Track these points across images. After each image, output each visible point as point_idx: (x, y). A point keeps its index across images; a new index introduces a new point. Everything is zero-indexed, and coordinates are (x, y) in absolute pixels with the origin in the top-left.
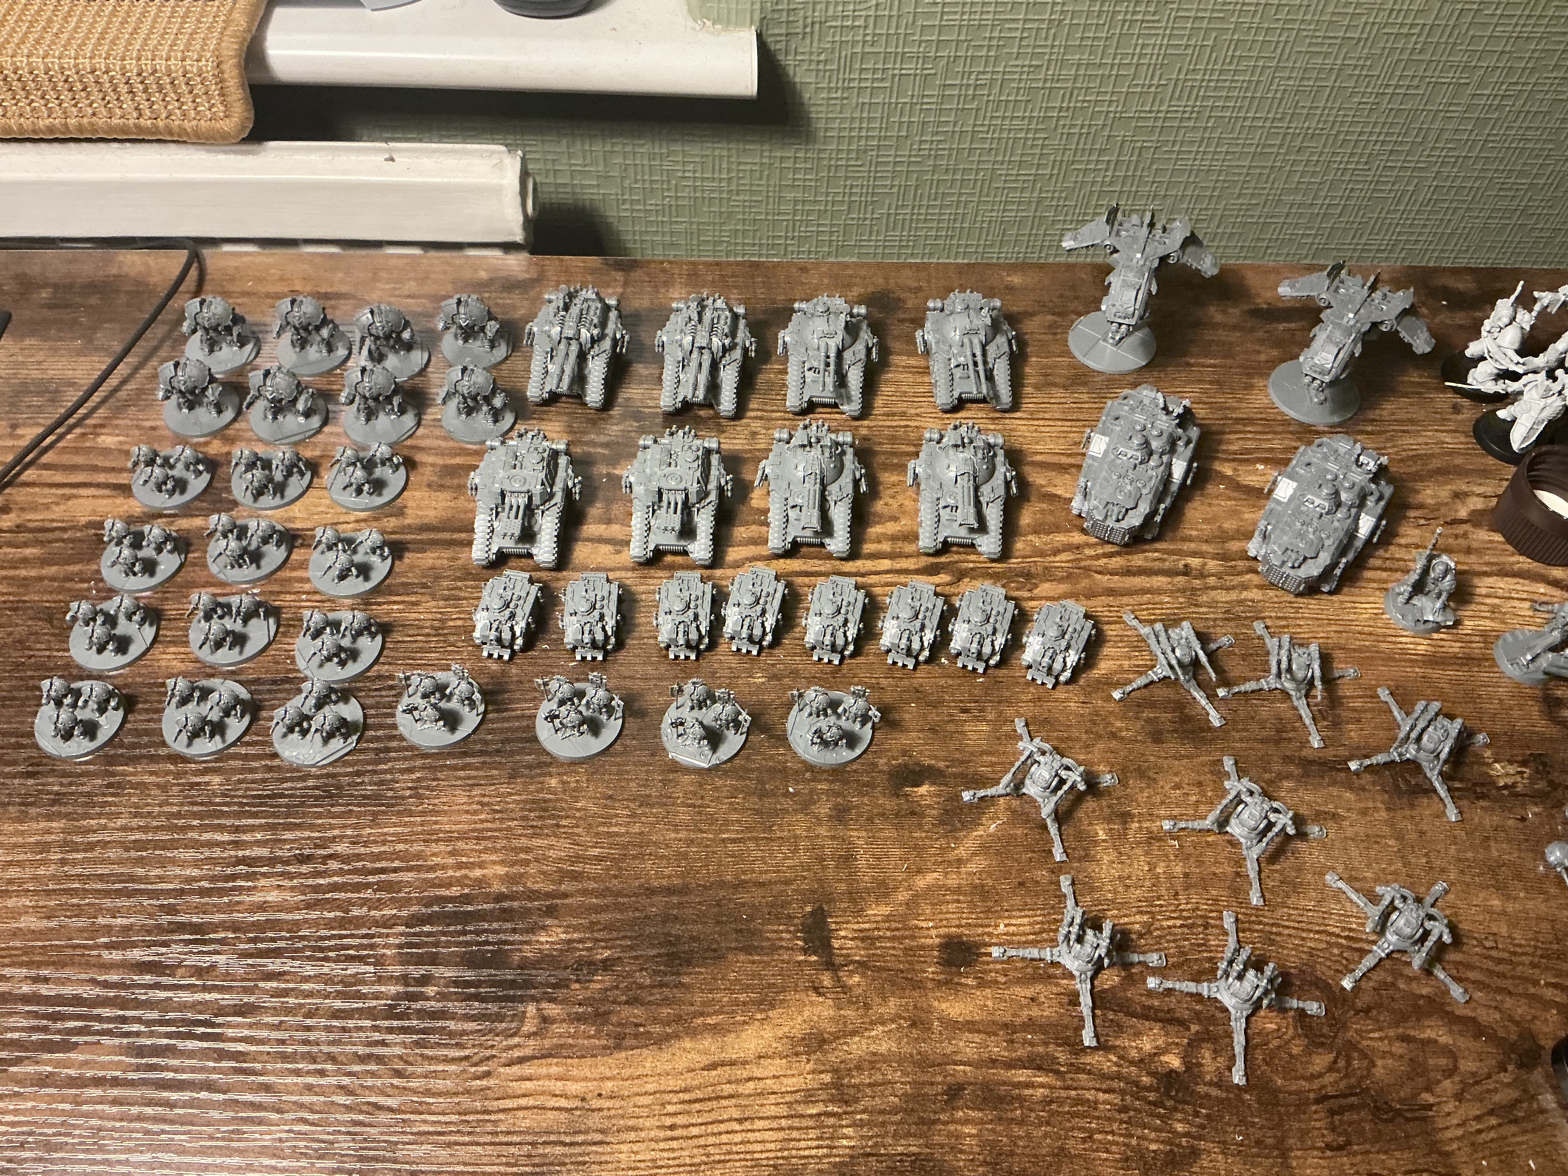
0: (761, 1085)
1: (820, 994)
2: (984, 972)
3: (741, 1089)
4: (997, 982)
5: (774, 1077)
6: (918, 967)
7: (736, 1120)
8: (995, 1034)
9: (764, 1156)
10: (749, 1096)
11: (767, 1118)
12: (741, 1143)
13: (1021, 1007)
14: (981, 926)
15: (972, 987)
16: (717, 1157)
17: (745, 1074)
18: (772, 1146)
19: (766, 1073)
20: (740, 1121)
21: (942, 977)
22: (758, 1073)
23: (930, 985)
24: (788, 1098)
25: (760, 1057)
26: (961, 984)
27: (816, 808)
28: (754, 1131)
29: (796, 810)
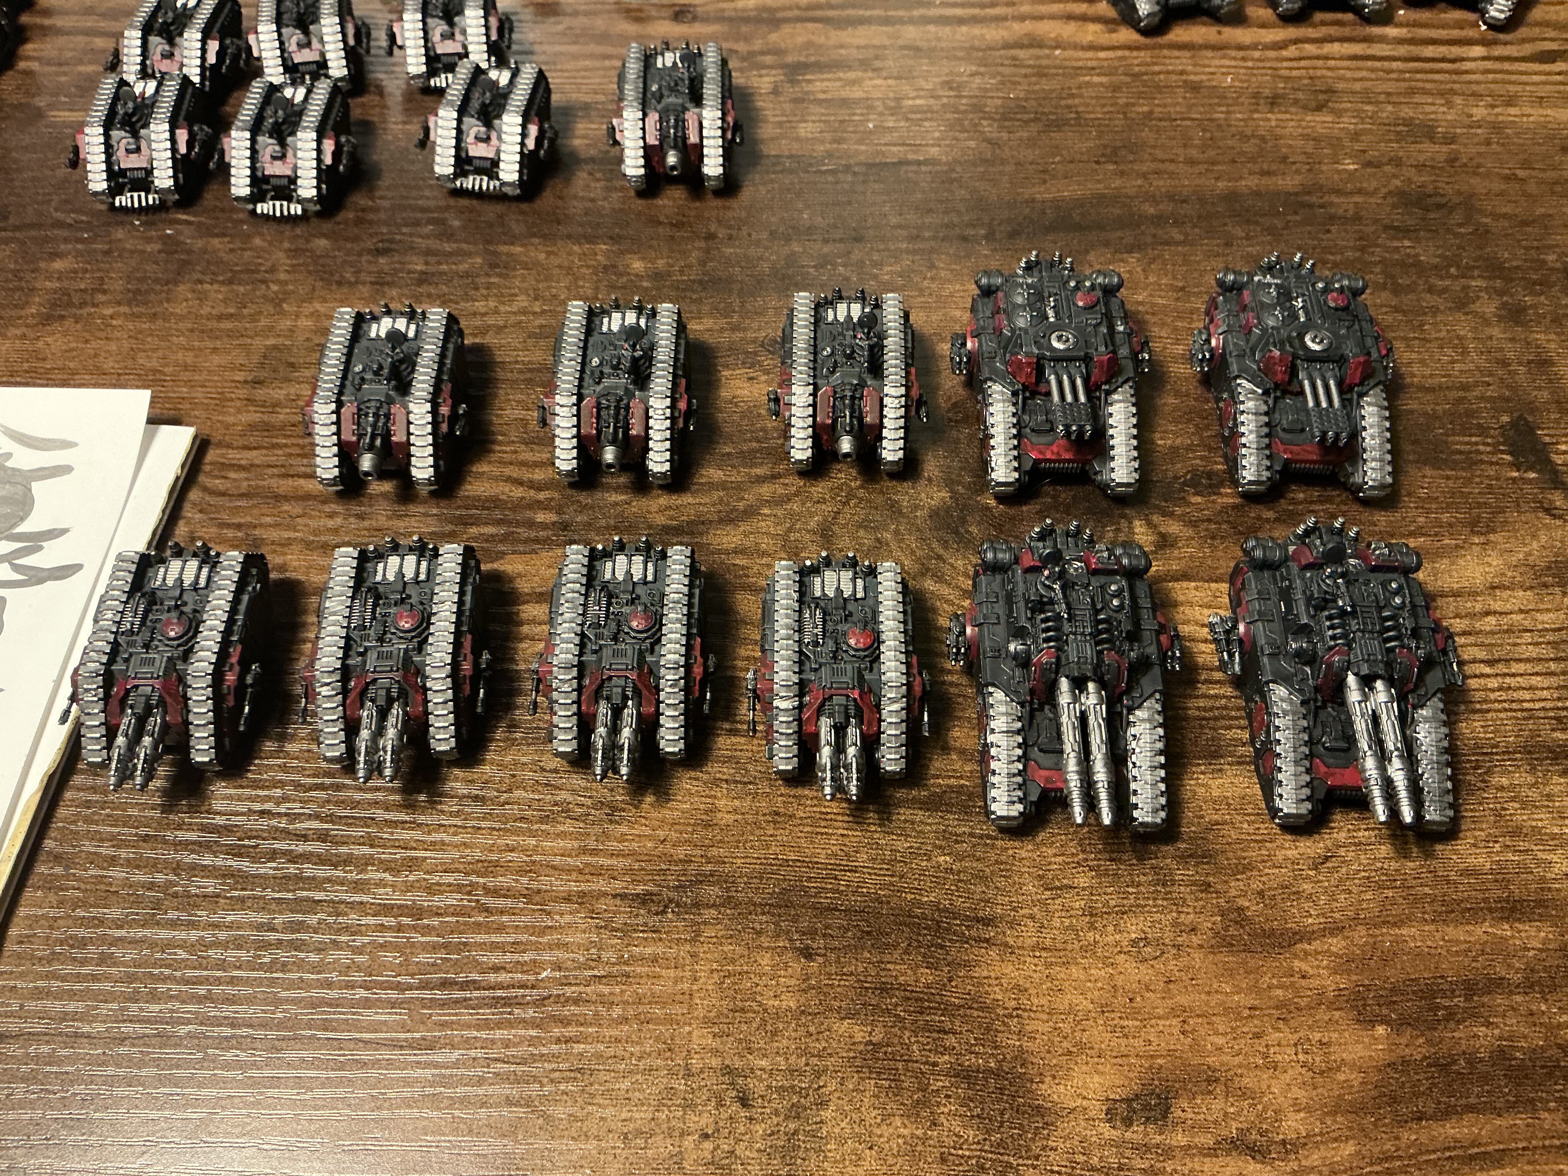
0: (1505, 620)
1: (1554, 517)
3: (1478, 625)
5: (1521, 611)
7: (1482, 661)
9: (1538, 705)
10: (1492, 633)
11: (1528, 660)
12: (1500, 689)
17: (1478, 607)
18: (1545, 694)
19: (1509, 606)
20: (1490, 663)
22: (1497, 606)
24: (1550, 637)
25: (1493, 588)
27: (1476, 307)
28: (1514, 675)
29: (1450, 309)
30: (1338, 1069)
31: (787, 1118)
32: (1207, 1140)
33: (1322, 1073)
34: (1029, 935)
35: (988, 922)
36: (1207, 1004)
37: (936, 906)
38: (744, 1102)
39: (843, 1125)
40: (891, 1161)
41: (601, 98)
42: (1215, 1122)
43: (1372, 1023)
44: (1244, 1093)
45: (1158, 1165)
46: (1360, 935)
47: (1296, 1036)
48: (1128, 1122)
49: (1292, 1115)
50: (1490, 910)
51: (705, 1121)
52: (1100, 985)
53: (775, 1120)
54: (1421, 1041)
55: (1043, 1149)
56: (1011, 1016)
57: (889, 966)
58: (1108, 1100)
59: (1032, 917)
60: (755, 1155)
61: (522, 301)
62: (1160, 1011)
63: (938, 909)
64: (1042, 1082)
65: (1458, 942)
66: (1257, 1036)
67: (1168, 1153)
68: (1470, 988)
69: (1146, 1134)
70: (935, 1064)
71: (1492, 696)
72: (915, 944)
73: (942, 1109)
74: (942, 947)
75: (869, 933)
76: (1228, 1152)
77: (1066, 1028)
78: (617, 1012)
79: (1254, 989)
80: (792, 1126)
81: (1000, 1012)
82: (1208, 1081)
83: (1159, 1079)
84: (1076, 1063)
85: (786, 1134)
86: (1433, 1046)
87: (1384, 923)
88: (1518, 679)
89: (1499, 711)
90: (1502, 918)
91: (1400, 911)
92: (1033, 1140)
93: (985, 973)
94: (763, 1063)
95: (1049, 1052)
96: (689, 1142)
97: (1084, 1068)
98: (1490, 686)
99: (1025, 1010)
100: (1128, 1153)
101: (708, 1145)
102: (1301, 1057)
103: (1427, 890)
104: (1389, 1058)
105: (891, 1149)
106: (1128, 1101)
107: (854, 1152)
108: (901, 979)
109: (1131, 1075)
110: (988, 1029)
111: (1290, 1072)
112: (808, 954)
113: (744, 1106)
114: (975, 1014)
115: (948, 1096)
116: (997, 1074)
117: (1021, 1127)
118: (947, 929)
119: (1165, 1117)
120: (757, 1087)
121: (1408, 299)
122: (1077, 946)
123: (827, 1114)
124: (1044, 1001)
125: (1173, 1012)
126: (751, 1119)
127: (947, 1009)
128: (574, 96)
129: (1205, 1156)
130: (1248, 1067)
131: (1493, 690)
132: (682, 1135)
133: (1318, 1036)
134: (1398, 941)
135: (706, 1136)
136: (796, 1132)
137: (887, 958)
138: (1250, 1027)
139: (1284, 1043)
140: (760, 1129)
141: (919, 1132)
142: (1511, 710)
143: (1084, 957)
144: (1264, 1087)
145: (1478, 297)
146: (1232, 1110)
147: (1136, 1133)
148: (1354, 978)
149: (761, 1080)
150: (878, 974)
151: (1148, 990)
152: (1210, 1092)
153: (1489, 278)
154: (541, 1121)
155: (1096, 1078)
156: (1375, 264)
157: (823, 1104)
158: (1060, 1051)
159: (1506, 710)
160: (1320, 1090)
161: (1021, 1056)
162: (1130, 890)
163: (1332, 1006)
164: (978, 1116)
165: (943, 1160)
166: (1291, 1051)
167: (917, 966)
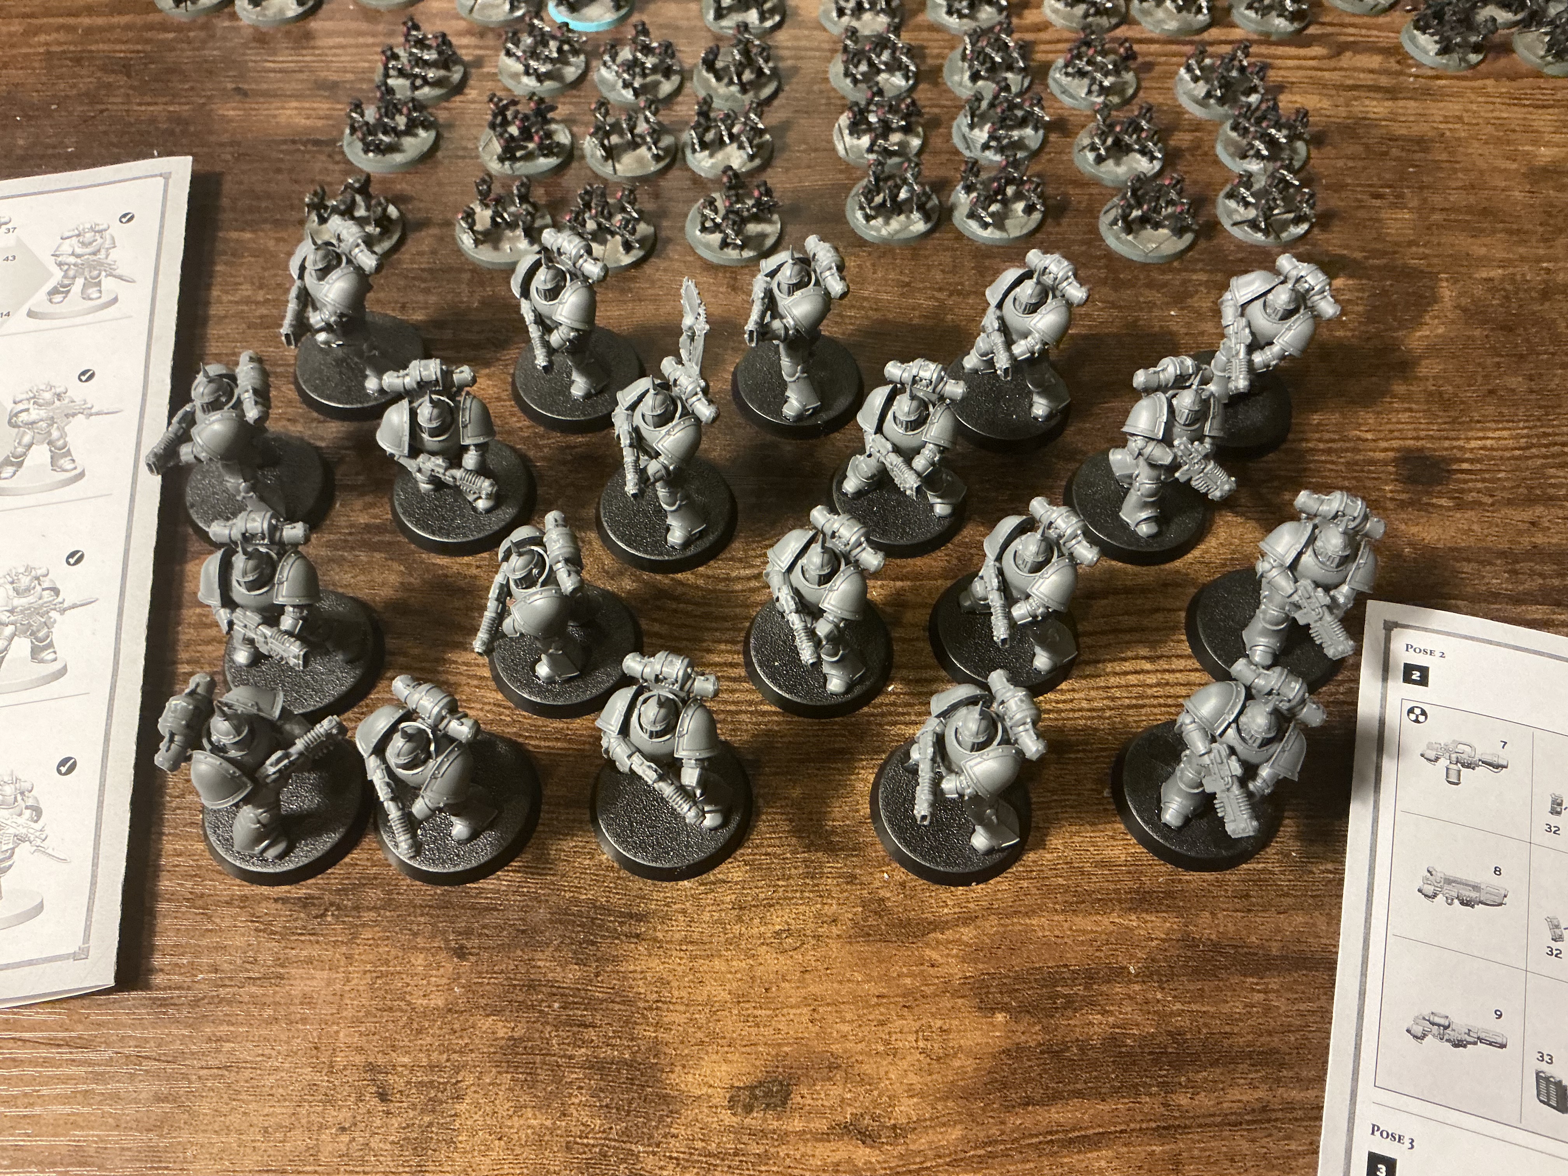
1: (1237, 514)
2: (1462, 491)
3: (1145, 622)
4: (1481, 504)
6: (1369, 484)
8: (1491, 564)
12: (1158, 685)
13: (1520, 533)
14: (1447, 438)
15: (1449, 509)
16: (1127, 701)
17: (1148, 604)
21: (1404, 496)
23: (1390, 505)
26: (1433, 505)
27: (1194, 302)
28: (1173, 671)
29: (1167, 304)
30: (955, 1055)
31: (423, 1111)
32: (821, 1125)
33: (938, 1059)
34: (678, 928)
35: (640, 918)
36: (838, 993)
37: (593, 903)
38: (383, 1097)
39: (476, 1117)
40: (518, 1151)
41: (349, 76)
42: (832, 1108)
43: (993, 1010)
44: (863, 1080)
45: (772, 1150)
46: (991, 925)
47: (918, 1024)
48: (749, 1109)
49: (906, 1101)
50: (1120, 901)
51: (344, 1116)
52: (739, 976)
53: (411, 1114)
54: (1037, 1028)
55: (665, 1136)
56: (651, 1009)
57: (539, 963)
58: (732, 1087)
59: (684, 912)
60: (388, 1147)
61: (246, 290)
62: (793, 1001)
63: (595, 907)
64: (672, 1072)
65: (1084, 932)
66: (882, 1024)
67: (783, 1138)
68: (1090, 977)
69: (765, 1120)
70: (571, 1057)
71: (1149, 692)
72: (568, 941)
73: (574, 1100)
74: (593, 943)
75: (523, 932)
76: (841, 1137)
77: (701, 1018)
78: (269, 1012)
79: (885, 977)
80: (427, 1119)
81: (641, 1004)
82: (830, 1068)
83: (784, 1066)
84: (707, 1053)
85: (420, 1126)
86: (1048, 1033)
87: (1015, 912)
88: (1178, 675)
89: (1154, 706)
90: (1130, 909)
91: (1032, 902)
92: (657, 1127)
93: (632, 968)
94: (406, 1060)
95: (682, 1042)
96: (325, 1136)
97: (714, 1057)
98: (1149, 681)
99: (664, 1003)
100: (745, 1138)
101: (345, 1138)
102: (921, 1044)
103: (1061, 881)
104: (1006, 1044)
105: (520, 1139)
106: (752, 1088)
107: (484, 1143)
108: (550, 976)
109: (758, 1063)
110: (627, 1022)
111: (909, 1058)
112: (461, 953)
113: (382, 1101)
114: (617, 1007)
115: (580, 1088)
116: (630, 1065)
117: (647, 1116)
118: (600, 926)
119: (784, 1103)
120: (396, 1081)
121: (1127, 294)
122: (722, 939)
123: (461, 1107)
124: (684, 994)
125: (805, 1001)
126: (388, 1113)
127: (590, 1004)
128: (323, 74)
129: (817, 1140)
130: (869, 1054)
131: (1151, 686)
132: (320, 1128)
133: (939, 1023)
134: (1029, 930)
135: (343, 1129)
136: (430, 1124)
137: (539, 955)
138: (876, 1015)
139: (906, 1030)
140: (395, 1122)
141: (548, 1123)
142: (1166, 705)
143: (728, 950)
144: (882, 1073)
145: (1197, 292)
146: (849, 1096)
147: (754, 1120)
148: (981, 966)
149: (401, 1076)
150: (528, 972)
151: (784, 980)
152: (830, 1079)
153: (1211, 272)
154: (186, 1116)
155: (724, 1067)
156: (1099, 258)
157: (459, 1098)
158: (693, 1041)
159: (1160, 705)
160: (934, 1077)
161: (655, 1048)
162: (781, 883)
163: (956, 994)
164: (607, 1106)
165: (568, 1148)
166: (912, 1038)
167: (567, 963)
